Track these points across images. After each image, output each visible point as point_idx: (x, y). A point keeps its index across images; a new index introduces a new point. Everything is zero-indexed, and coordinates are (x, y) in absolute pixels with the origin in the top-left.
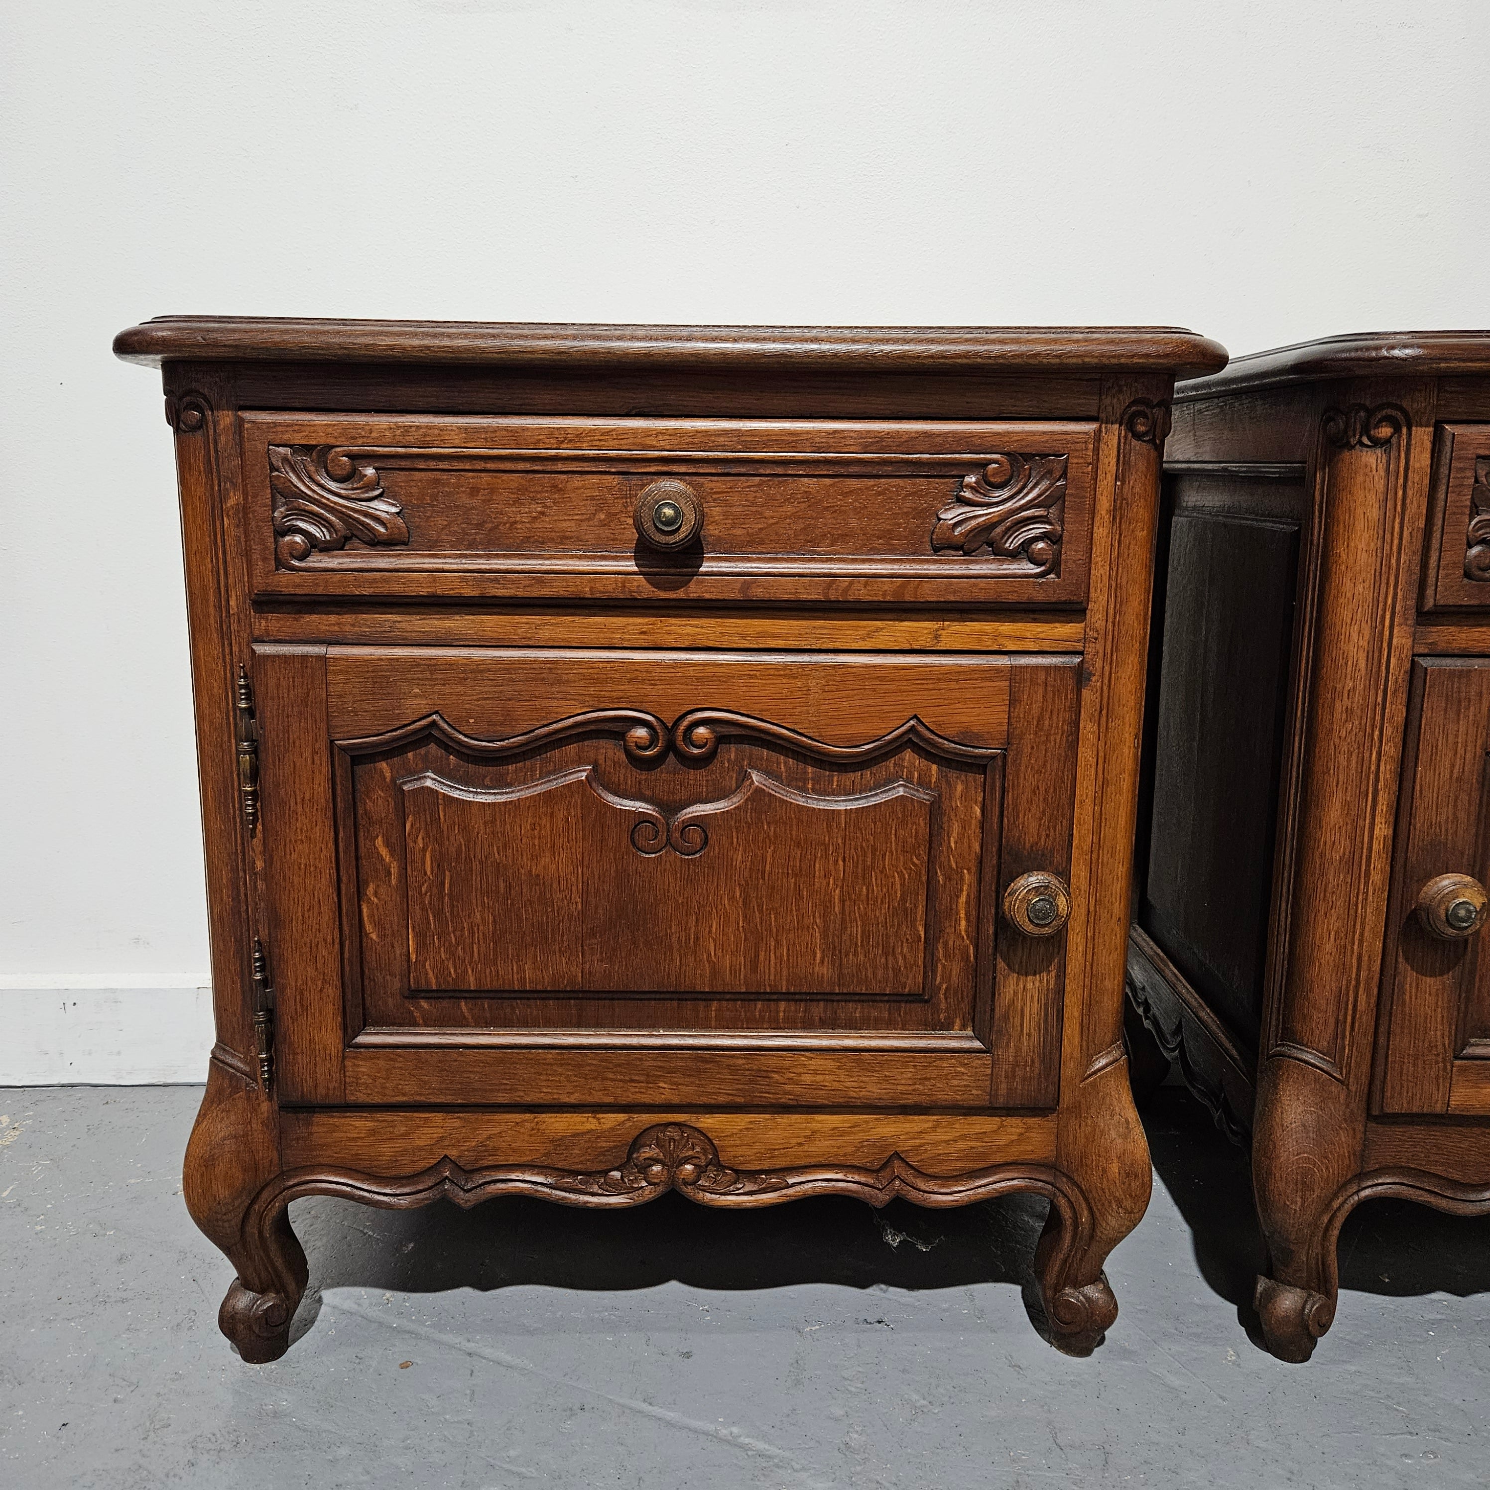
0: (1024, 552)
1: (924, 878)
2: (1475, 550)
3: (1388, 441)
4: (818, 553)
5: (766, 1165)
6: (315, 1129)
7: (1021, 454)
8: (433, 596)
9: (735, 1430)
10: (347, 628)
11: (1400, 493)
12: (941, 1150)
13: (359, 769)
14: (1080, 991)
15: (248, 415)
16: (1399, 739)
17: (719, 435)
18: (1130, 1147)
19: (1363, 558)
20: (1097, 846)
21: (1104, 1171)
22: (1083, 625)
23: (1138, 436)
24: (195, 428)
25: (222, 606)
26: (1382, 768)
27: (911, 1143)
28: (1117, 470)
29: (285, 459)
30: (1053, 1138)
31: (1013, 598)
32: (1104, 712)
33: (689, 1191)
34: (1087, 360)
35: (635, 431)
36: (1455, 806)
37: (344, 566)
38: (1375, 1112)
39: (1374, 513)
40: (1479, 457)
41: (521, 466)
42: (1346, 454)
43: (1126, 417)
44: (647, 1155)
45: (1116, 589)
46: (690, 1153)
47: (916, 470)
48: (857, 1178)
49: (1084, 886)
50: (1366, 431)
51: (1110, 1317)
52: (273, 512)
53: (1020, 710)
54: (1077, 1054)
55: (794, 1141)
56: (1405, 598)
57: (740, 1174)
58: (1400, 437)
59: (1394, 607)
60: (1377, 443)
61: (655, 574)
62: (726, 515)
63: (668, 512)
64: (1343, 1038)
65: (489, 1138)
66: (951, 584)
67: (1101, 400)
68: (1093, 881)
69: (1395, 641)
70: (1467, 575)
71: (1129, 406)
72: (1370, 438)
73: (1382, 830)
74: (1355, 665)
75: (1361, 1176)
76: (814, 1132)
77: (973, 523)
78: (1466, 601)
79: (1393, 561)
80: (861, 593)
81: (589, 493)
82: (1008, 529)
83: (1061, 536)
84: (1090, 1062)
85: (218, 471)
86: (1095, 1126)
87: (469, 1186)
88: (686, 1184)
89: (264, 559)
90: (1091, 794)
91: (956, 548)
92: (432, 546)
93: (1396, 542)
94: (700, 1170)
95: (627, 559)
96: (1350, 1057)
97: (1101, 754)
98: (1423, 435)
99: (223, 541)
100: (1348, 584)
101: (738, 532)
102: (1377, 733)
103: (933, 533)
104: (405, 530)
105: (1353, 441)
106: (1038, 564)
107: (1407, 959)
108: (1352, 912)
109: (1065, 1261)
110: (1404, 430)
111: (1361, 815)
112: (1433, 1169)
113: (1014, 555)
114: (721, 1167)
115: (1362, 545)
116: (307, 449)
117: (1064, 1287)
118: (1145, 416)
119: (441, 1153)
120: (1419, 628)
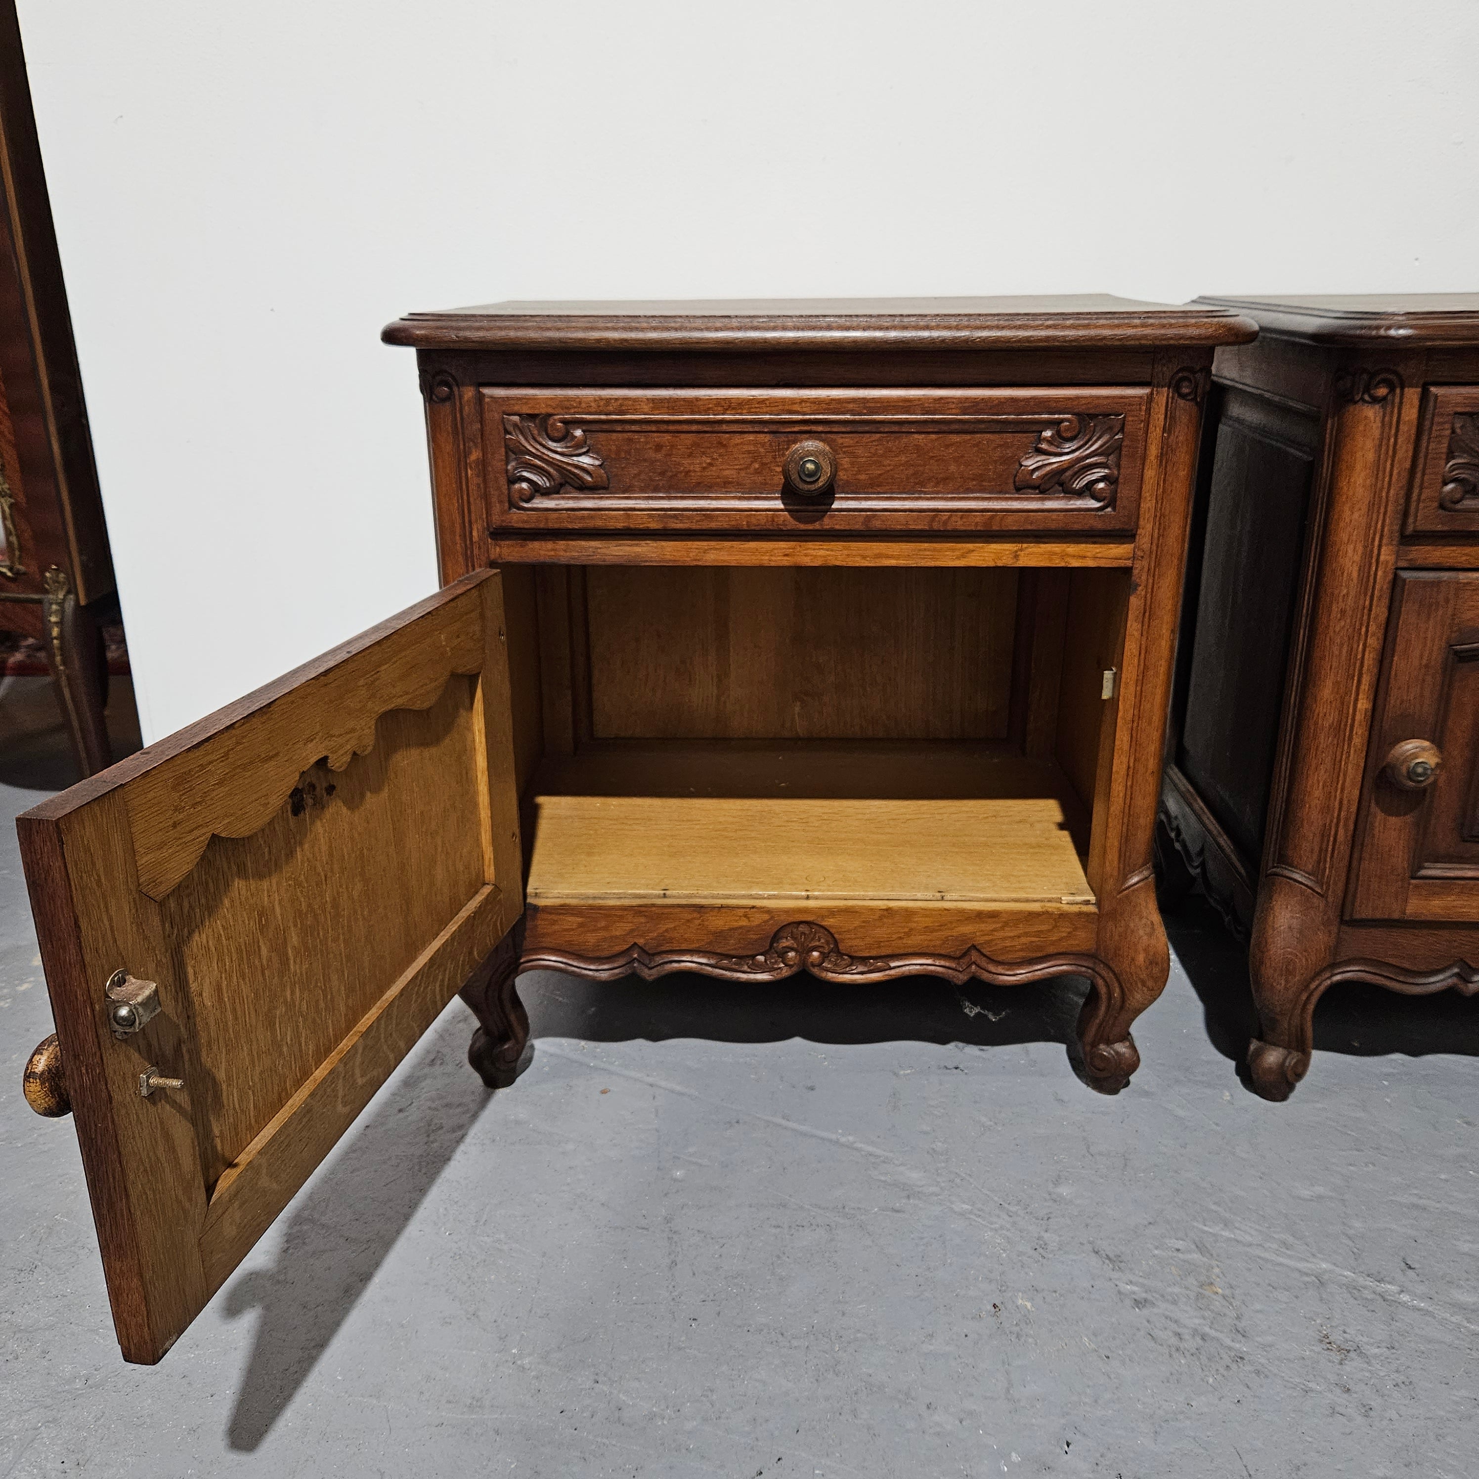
0: (1088, 490)
2: (1451, 486)
3: (1384, 399)
4: (925, 493)
5: (874, 953)
6: (539, 922)
7: (1088, 415)
8: (629, 529)
9: (851, 1138)
10: (562, 553)
11: (1392, 440)
12: (1008, 943)
14: (1119, 827)
15: (487, 391)
16: (1380, 635)
17: (849, 403)
18: (1153, 942)
19: (1360, 491)
20: (1138, 717)
21: (1133, 959)
22: (1133, 545)
23: (1182, 396)
24: (443, 400)
25: (466, 535)
26: (1366, 656)
27: (987, 938)
28: (1165, 424)
29: (515, 425)
30: (1094, 936)
31: (1076, 527)
32: (1147, 614)
33: (816, 971)
34: (1143, 342)
35: (783, 400)
36: (1423, 687)
37: (560, 507)
38: (1347, 918)
39: (1371, 456)
40: (1456, 413)
41: (694, 428)
42: (1351, 408)
43: (1174, 382)
44: (784, 945)
45: (1160, 518)
46: (817, 943)
47: (1003, 427)
48: (943, 963)
49: (1126, 747)
50: (1367, 390)
51: (1134, 1065)
52: (507, 464)
54: (1115, 873)
55: (895, 936)
56: (1391, 524)
57: (855, 959)
58: (1394, 395)
59: (1382, 531)
60: (1375, 400)
61: (797, 511)
62: (852, 464)
63: (810, 466)
64: (1325, 861)
65: (667, 931)
66: (1028, 516)
67: (1153, 368)
68: (1134, 743)
69: (1382, 558)
70: (1442, 506)
71: (1177, 372)
72: (1371, 396)
73: (1364, 704)
74: (1349, 575)
75: (1333, 965)
76: (911, 930)
77: (1048, 468)
78: (1439, 527)
79: (1384, 494)
80: (959, 524)
81: (746, 448)
82: (1076, 473)
83: (1117, 479)
84: (1125, 878)
85: (463, 433)
86: (1127, 926)
87: (652, 965)
88: (813, 965)
89: (501, 502)
90: (1134, 677)
91: (1034, 488)
92: (627, 490)
93: (1387, 479)
94: (824, 956)
95: (776, 499)
96: (1329, 877)
97: (1143, 647)
98: (1412, 395)
99: (467, 487)
100: (1347, 513)
101: (863, 477)
102: (1364, 629)
103: (1016, 476)
104: (605, 479)
105: (1357, 398)
106: (1099, 500)
107: (1377, 803)
108: (1337, 767)
109: (1100, 1025)
110: (1398, 391)
111: (1348, 692)
112: (1391, 960)
113: (1080, 494)
114: (840, 954)
115: (1360, 481)
116: (532, 417)
117: (1098, 1045)
118: (1190, 381)
119: (631, 941)
120: (1402, 547)
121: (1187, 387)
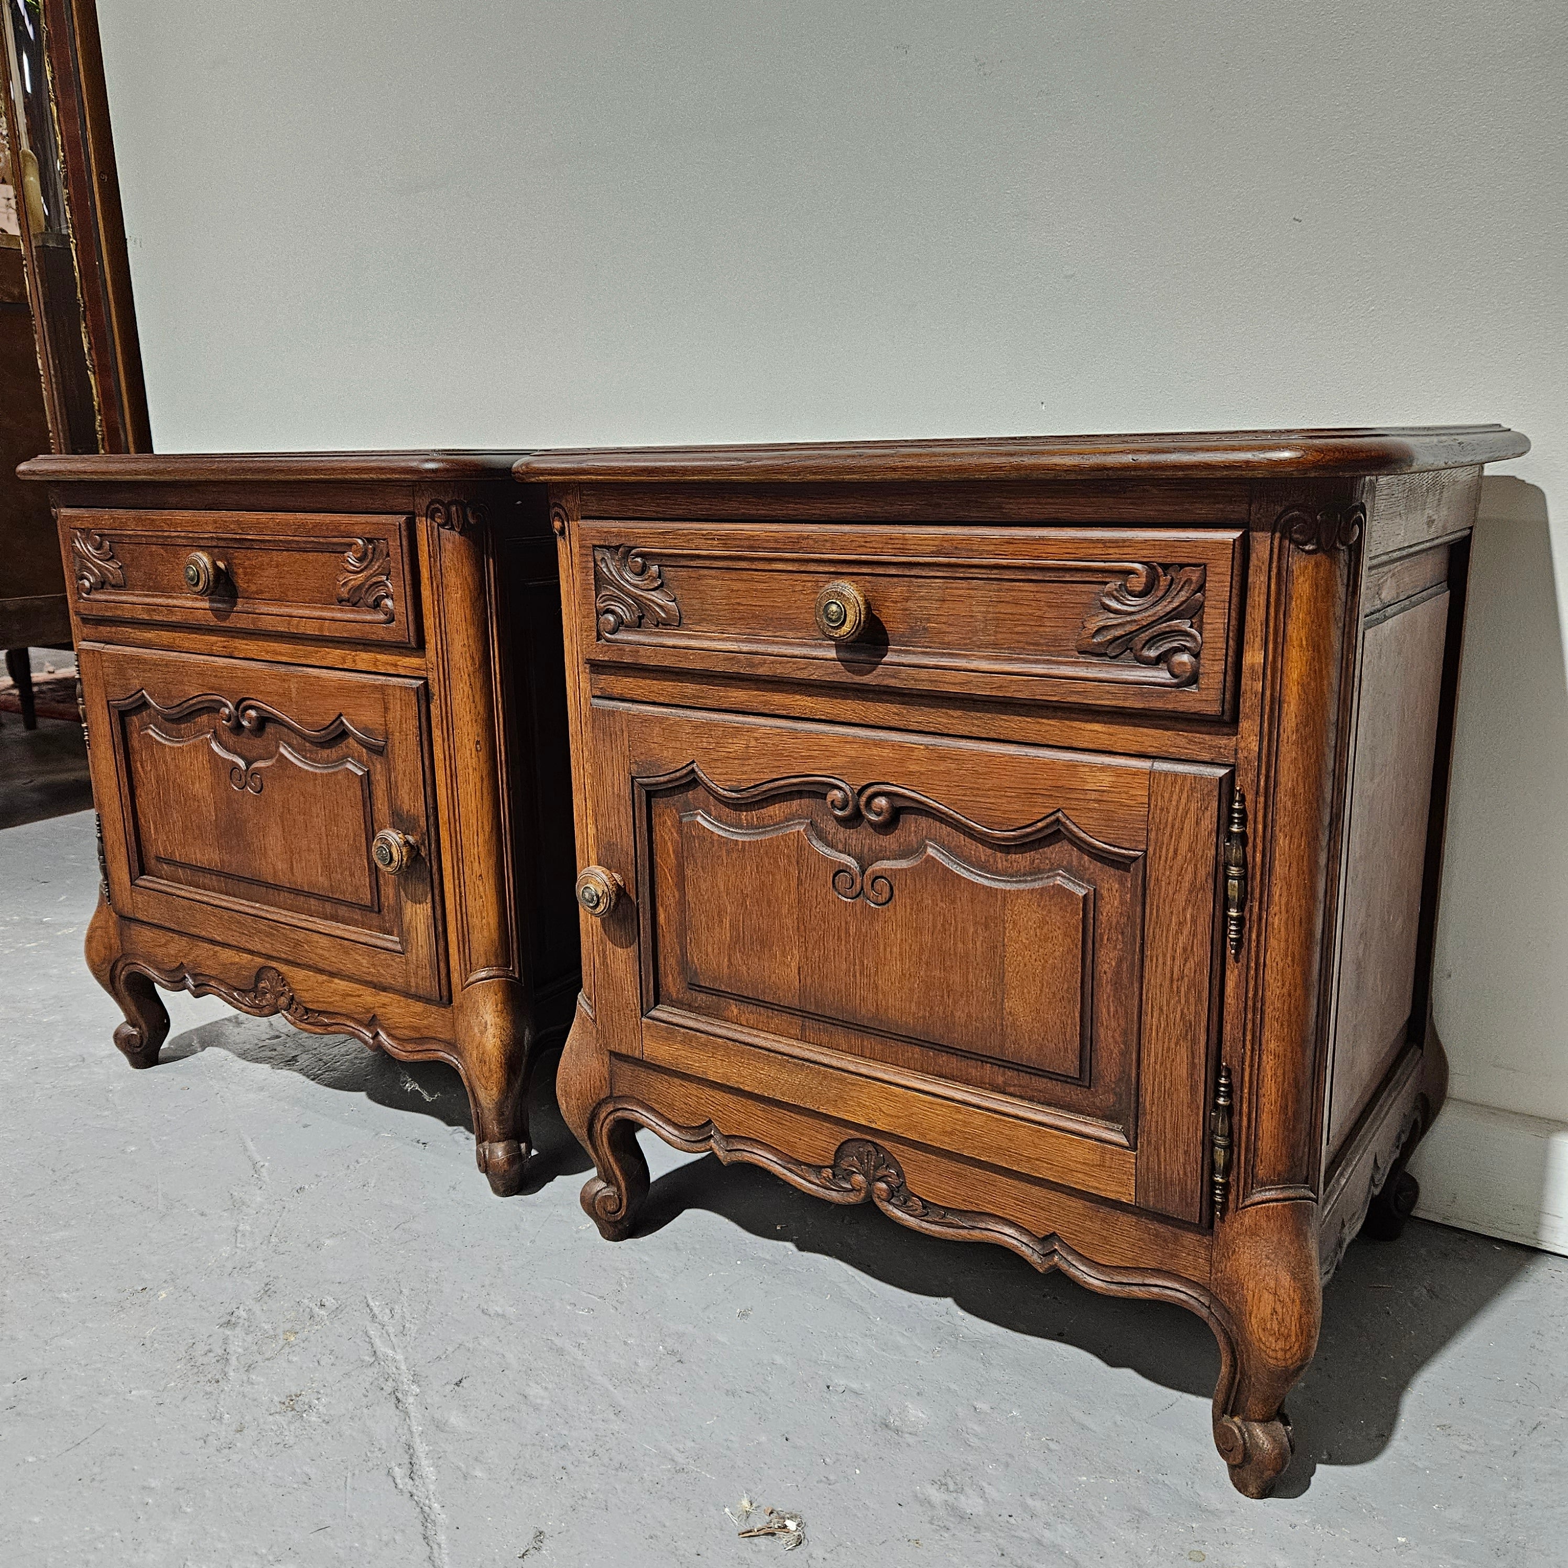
0: (378, 605)
1: (363, 827)
3: (563, 533)
5: (316, 1007)
7: (366, 539)
11: (571, 571)
12: (398, 1019)
13: (127, 719)
17: (231, 523)
20: (454, 819)
22: (424, 659)
23: (441, 527)
27: (381, 1009)
28: (429, 550)
30: (450, 1025)
31: (374, 637)
32: (445, 723)
35: (197, 520)
36: (619, 818)
37: (104, 599)
40: (594, 546)
43: (430, 512)
44: (264, 986)
45: (441, 635)
46: (283, 989)
48: (360, 1028)
53: (390, 716)
54: (461, 965)
55: (326, 995)
57: (306, 1010)
58: (565, 528)
59: (578, 658)
60: (560, 534)
61: (217, 610)
62: (245, 574)
63: (192, 572)
67: (413, 500)
68: (453, 843)
70: (600, 636)
71: (430, 504)
73: (592, 829)
75: (613, 1099)
77: (350, 585)
78: (602, 658)
80: (304, 628)
82: (368, 590)
84: (465, 976)
90: (444, 780)
91: (347, 600)
92: (134, 589)
93: (573, 608)
94: (290, 1002)
96: (597, 1002)
98: (575, 528)
101: (251, 585)
103: (335, 591)
104: (120, 579)
110: (566, 524)
112: (655, 1106)
113: (372, 608)
114: (297, 1003)
118: (440, 512)
120: (594, 676)
121: (439, 517)
